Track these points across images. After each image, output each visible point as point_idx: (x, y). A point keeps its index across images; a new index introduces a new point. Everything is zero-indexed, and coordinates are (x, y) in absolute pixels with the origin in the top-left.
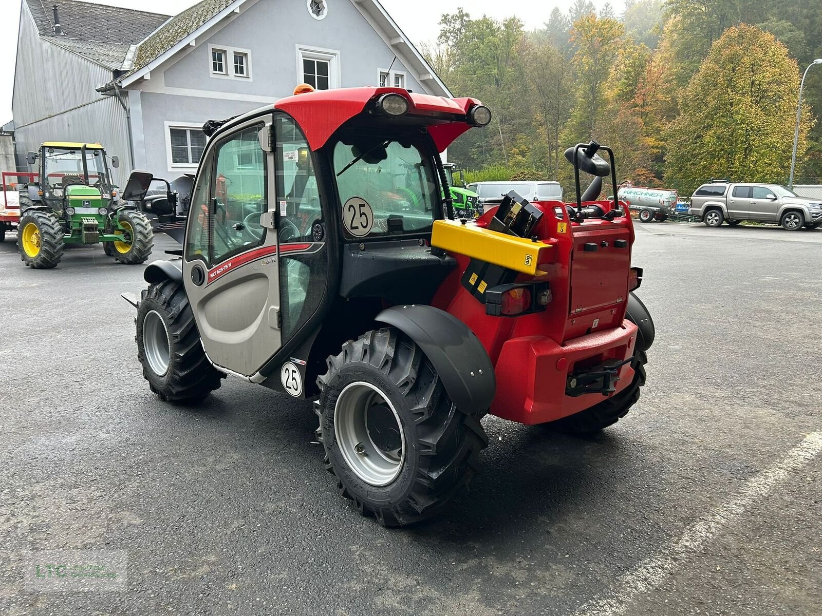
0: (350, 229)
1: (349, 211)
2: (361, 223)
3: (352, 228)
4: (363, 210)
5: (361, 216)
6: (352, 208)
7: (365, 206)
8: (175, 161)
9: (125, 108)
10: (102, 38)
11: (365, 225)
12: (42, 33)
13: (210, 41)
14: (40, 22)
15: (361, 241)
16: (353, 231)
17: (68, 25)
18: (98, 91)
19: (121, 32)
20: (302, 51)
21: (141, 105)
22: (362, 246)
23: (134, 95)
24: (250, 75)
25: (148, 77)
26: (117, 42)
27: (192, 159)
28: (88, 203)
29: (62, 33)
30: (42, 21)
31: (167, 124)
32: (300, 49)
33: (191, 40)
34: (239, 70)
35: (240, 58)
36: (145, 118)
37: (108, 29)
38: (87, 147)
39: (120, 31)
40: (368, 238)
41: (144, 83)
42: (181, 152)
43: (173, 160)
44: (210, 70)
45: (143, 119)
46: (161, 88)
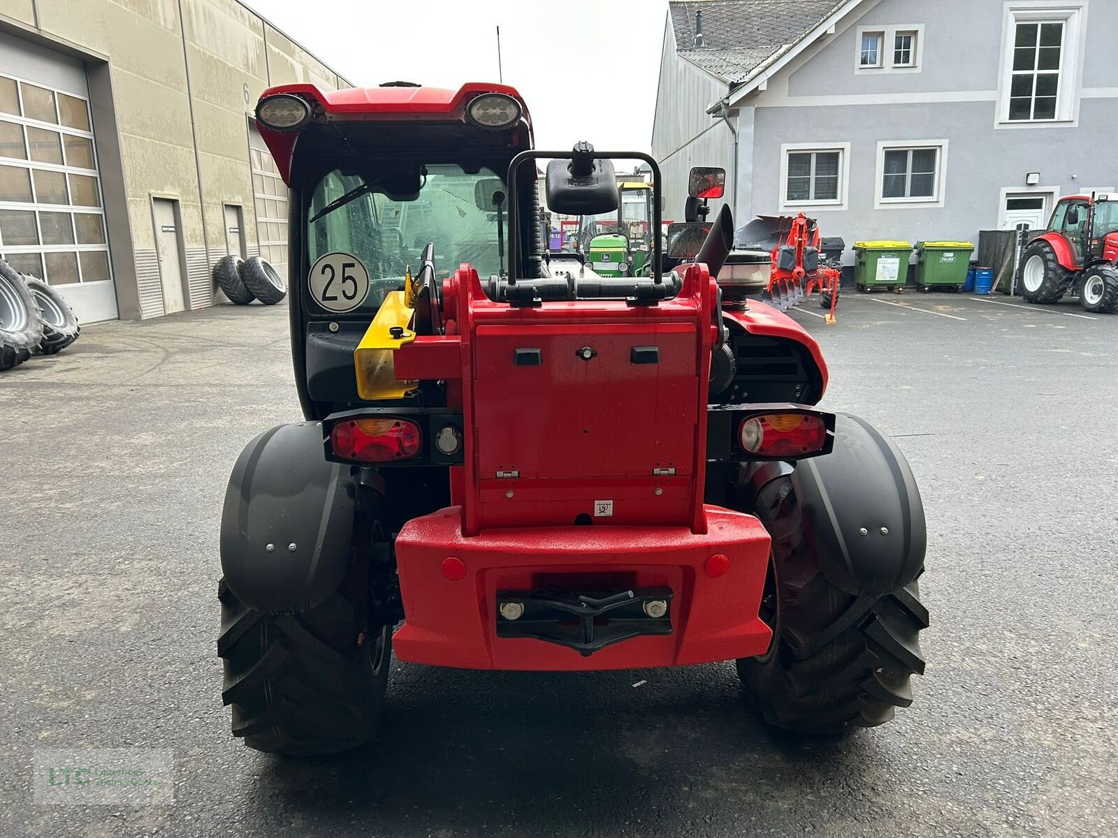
0: (320, 300)
1: (323, 273)
2: (344, 292)
3: (325, 298)
4: (349, 272)
5: (344, 282)
6: (328, 270)
7: (354, 266)
8: (790, 197)
9: (734, 132)
10: (749, 42)
11: (350, 294)
12: (680, 48)
13: (861, 22)
14: (681, 35)
15: (336, 318)
16: (327, 304)
17: (712, 32)
18: (709, 113)
19: (775, 31)
20: (1014, 12)
21: (753, 126)
22: (333, 326)
23: (748, 112)
24: (919, 63)
25: (763, 87)
26: (768, 44)
27: (815, 193)
28: (607, 257)
29: (703, 45)
30: (683, 34)
31: (786, 147)
32: (1012, 9)
33: (829, 26)
34: (902, 56)
35: (904, 42)
36: (756, 142)
37: (758, 30)
38: (624, 187)
39: (773, 29)
40: (354, 314)
41: (761, 96)
42: (802, 184)
43: (788, 196)
44: (856, 62)
45: (754, 143)
46: (783, 99)
